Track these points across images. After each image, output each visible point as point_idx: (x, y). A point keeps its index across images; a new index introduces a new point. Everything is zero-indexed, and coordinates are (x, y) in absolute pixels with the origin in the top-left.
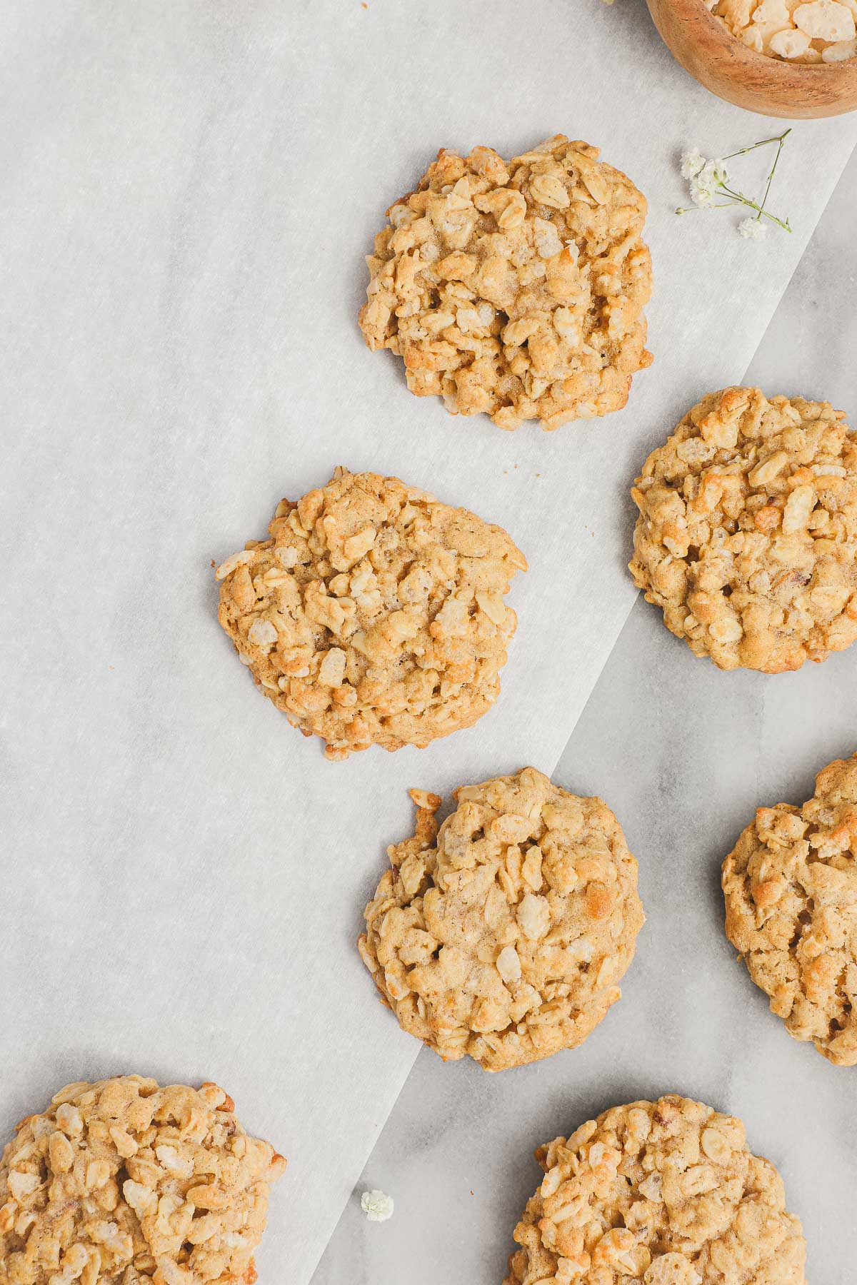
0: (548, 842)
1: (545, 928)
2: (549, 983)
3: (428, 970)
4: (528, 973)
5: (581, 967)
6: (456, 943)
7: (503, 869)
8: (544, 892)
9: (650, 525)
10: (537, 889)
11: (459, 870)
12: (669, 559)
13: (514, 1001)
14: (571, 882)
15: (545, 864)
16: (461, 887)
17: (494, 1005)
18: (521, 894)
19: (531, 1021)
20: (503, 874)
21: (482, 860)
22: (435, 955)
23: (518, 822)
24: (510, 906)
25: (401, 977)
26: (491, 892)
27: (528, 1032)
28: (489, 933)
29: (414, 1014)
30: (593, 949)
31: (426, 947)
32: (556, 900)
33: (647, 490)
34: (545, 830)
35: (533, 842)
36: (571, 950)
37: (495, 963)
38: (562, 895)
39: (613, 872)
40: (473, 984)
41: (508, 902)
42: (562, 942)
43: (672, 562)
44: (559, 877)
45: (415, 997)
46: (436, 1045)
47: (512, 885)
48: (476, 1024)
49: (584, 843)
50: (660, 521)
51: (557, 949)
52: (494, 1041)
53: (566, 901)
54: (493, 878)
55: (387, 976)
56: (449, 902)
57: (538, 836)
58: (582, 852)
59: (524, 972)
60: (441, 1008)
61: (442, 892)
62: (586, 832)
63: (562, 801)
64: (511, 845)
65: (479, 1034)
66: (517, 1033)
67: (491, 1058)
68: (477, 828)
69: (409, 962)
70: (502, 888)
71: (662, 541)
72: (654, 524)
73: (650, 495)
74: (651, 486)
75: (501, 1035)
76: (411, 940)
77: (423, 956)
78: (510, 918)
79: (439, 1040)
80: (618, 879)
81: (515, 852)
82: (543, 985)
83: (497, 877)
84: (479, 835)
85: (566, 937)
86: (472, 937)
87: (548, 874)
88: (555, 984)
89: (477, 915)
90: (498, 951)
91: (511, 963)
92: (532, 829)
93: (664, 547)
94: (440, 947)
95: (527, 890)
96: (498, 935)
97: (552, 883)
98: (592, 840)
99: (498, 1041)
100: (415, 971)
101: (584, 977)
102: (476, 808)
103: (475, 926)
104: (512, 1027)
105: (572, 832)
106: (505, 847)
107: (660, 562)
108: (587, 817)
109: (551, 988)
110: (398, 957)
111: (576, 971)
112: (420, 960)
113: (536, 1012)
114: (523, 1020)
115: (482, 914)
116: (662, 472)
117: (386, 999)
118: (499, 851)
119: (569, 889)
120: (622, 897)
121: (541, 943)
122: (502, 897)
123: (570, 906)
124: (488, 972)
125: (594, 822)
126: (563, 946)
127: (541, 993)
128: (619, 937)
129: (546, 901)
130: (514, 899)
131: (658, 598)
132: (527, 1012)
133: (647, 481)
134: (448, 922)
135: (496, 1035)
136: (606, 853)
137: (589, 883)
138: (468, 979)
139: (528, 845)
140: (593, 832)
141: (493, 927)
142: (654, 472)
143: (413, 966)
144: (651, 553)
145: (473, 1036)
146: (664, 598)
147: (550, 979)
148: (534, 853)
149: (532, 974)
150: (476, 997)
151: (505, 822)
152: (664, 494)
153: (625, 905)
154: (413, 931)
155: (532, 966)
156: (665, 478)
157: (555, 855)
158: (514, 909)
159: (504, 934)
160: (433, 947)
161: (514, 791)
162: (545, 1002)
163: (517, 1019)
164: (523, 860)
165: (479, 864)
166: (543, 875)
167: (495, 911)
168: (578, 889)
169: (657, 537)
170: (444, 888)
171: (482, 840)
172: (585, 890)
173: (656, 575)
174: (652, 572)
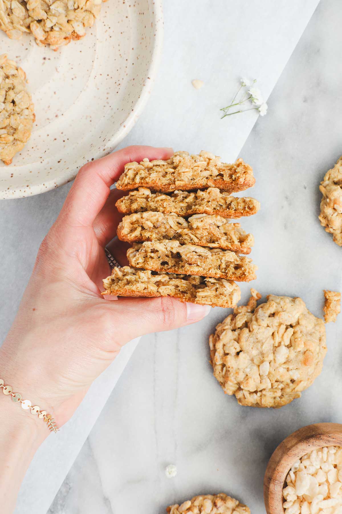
0: (297, 329)
1: (284, 360)
2: (276, 381)
3: (233, 358)
4: (270, 374)
5: (291, 381)
6: (248, 352)
7: (276, 332)
8: (289, 346)
9: (328, 200)
10: (287, 344)
11: (259, 325)
12: (336, 214)
13: (261, 383)
14: (301, 347)
15: (293, 337)
16: (258, 332)
17: (253, 381)
18: (280, 344)
19: (264, 392)
20: (276, 334)
21: (270, 325)
22: (238, 354)
23: (289, 316)
24: (274, 347)
25: (222, 356)
26: (269, 339)
27: (261, 396)
28: (262, 354)
29: (221, 372)
30: (299, 376)
31: (236, 349)
32: (293, 352)
33: (326, 186)
34: (298, 323)
35: (291, 326)
36: (291, 373)
37: (259, 366)
38: (295, 351)
39: (318, 350)
40: (248, 370)
41: (273, 345)
42: (288, 368)
43: (337, 215)
44: (297, 344)
45: (224, 365)
46: (224, 386)
47: (278, 339)
48: (243, 386)
49: (311, 335)
50: (332, 198)
51: (286, 370)
52: (247, 394)
53: (296, 354)
54: (271, 334)
55: (216, 354)
56: (251, 336)
57: (294, 325)
58: (309, 338)
59: (269, 373)
60: (232, 374)
61: (250, 331)
62: (313, 330)
63: (308, 315)
64: (283, 324)
65: (242, 389)
66: (257, 395)
67: (243, 400)
68: (272, 313)
69: (227, 352)
70: (273, 339)
71: (334, 206)
72: (330, 200)
73: (328, 188)
74: (328, 185)
75: (251, 393)
76: (231, 344)
77: (233, 352)
78: (272, 351)
79: (226, 385)
80: (318, 353)
81: (283, 327)
82: (274, 381)
83: (273, 334)
84: (273, 315)
85: (291, 367)
86: (255, 352)
87: (293, 341)
88: (278, 383)
89: (260, 345)
90: (262, 362)
91: (266, 367)
92: (293, 322)
93: (334, 209)
94: (241, 351)
95: (282, 343)
96: (265, 356)
97: (293, 344)
98: (314, 335)
99: (248, 395)
100: (228, 356)
101: (291, 385)
102: (275, 304)
103: (258, 349)
104: (256, 392)
105: (308, 329)
106: (280, 324)
107: (332, 215)
108: (315, 325)
109: (276, 384)
110: (223, 348)
111: (289, 382)
112: (231, 353)
113: (267, 390)
114: (261, 391)
115: (262, 345)
116: (333, 179)
117: (212, 362)
118: (277, 324)
119: (299, 349)
120: (317, 361)
121: (280, 365)
122: (272, 342)
123: (297, 356)
124: (255, 368)
125: (317, 328)
126: (288, 370)
127: (272, 384)
128: (310, 375)
129: (288, 351)
130: (277, 345)
131: (331, 230)
132: (264, 389)
133: (327, 182)
134: (248, 343)
135: (248, 392)
136: (318, 341)
137: (307, 350)
138: (247, 367)
139: (289, 327)
140: (316, 332)
141: (264, 352)
142: (329, 179)
143: (228, 354)
144: (328, 211)
145: (240, 389)
146: (334, 230)
147: (277, 380)
148: (291, 331)
149: (272, 376)
150: (247, 375)
151: (285, 314)
152: (334, 187)
153: (317, 365)
154: (233, 341)
155: (273, 372)
156: (334, 182)
157: (299, 335)
158: (276, 348)
159: (268, 357)
160: (238, 350)
161: (292, 304)
162: (272, 387)
163: (259, 390)
164: (285, 332)
165: (268, 326)
166: (290, 340)
167: (267, 347)
168: (302, 351)
169: (332, 205)
170: (251, 330)
171: (273, 318)
172: (305, 352)
173: (330, 220)
174: (329, 219)
